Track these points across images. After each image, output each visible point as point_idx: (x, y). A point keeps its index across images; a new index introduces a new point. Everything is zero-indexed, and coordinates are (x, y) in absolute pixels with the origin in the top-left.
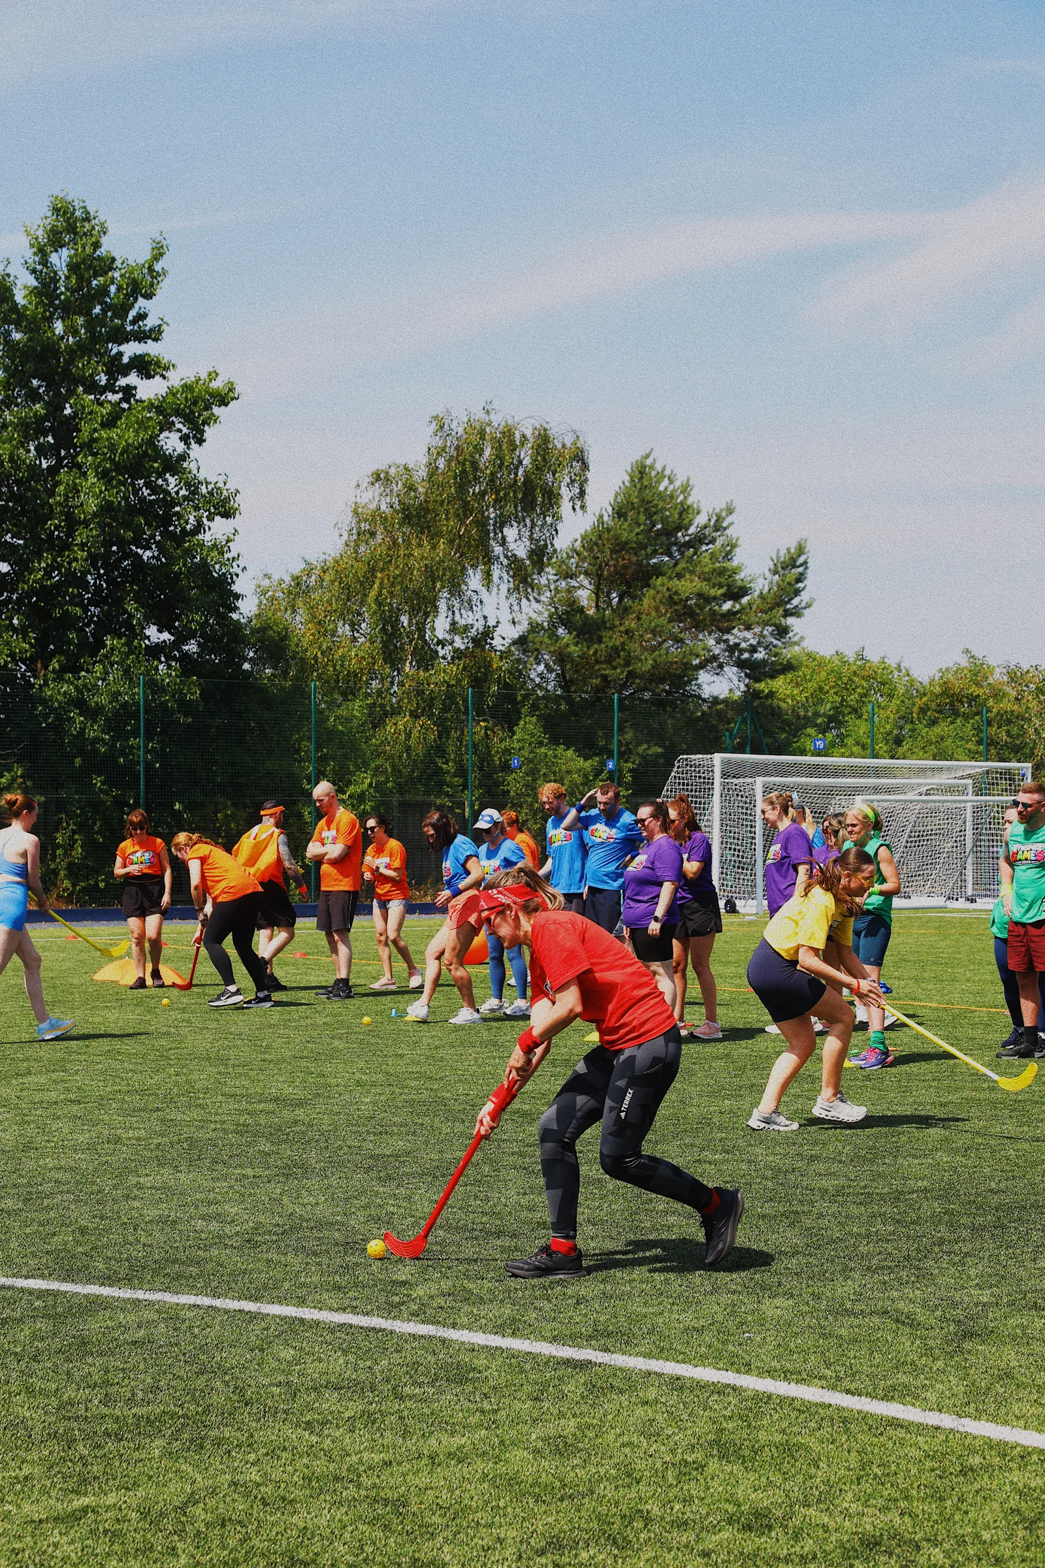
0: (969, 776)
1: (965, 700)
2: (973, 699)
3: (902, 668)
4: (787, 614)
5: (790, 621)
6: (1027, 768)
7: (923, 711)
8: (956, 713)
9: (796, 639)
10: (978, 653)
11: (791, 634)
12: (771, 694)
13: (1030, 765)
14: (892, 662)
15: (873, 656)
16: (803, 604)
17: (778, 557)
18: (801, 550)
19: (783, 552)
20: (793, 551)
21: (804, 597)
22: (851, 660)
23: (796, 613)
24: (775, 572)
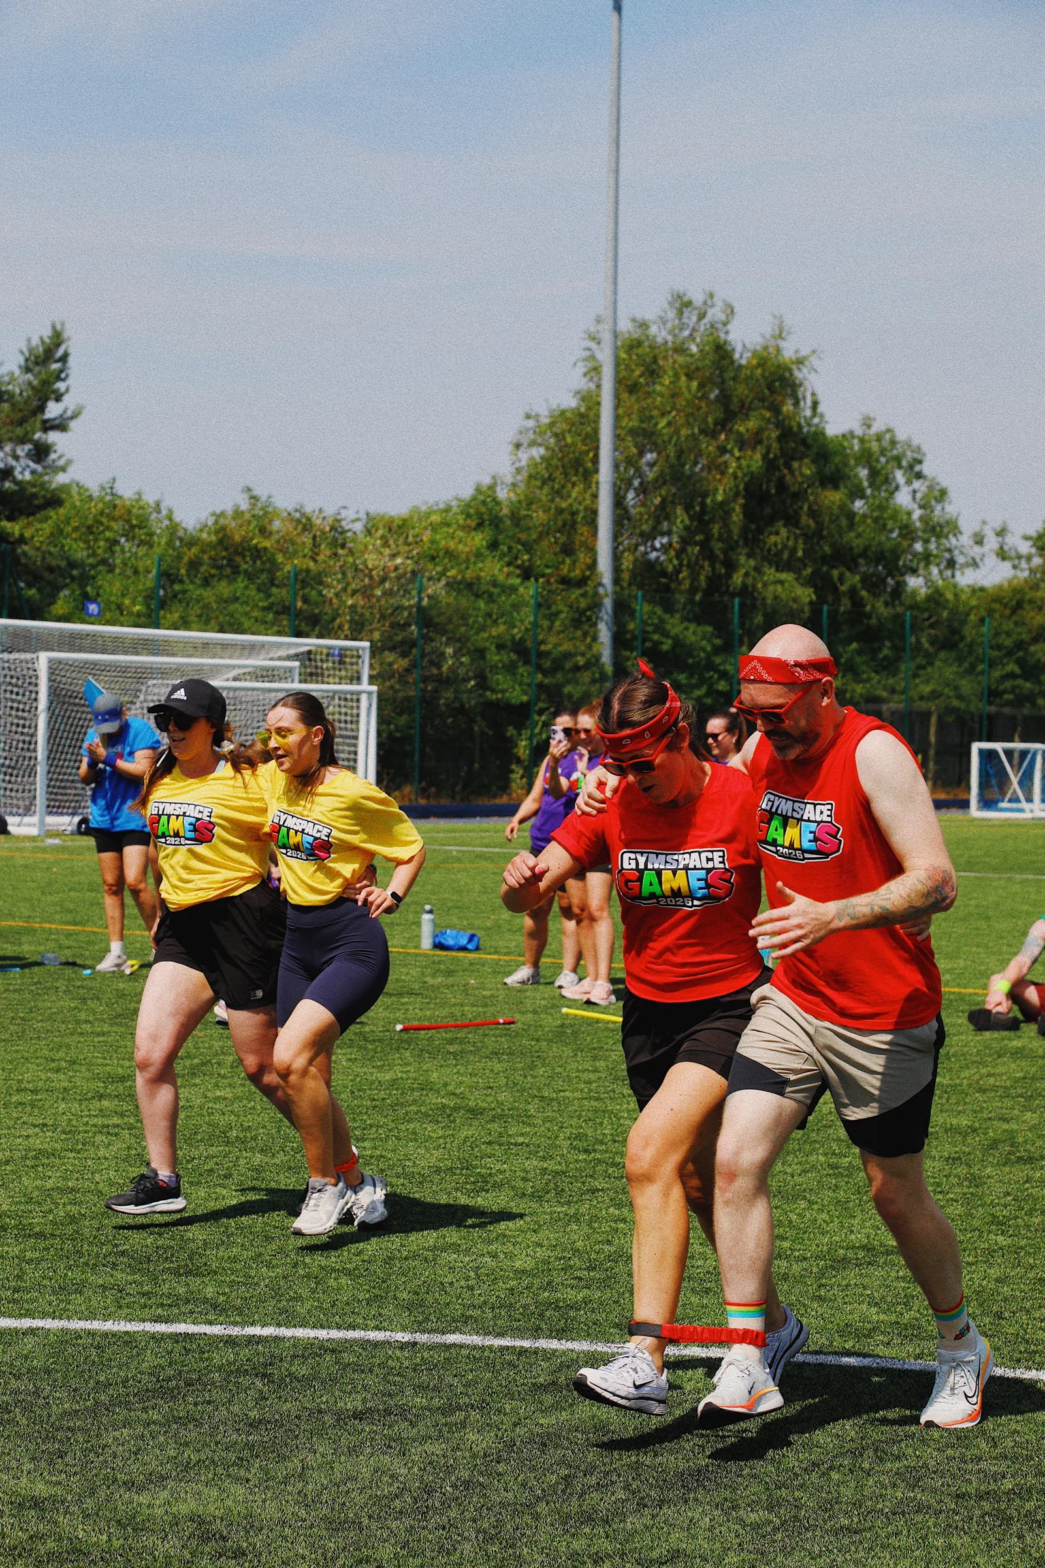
0: (296, 657)
1: (248, 554)
2: (257, 553)
3: (162, 508)
4: (48, 426)
5: (53, 437)
6: (364, 649)
7: (194, 565)
8: (236, 570)
9: (61, 462)
10: (261, 491)
11: (53, 456)
12: (22, 540)
13: (367, 644)
14: (150, 498)
15: (126, 491)
16: (69, 413)
17: (31, 350)
18: (57, 338)
19: (35, 341)
20: (47, 341)
21: (70, 402)
22: (96, 494)
23: (60, 425)
24: (28, 370)
